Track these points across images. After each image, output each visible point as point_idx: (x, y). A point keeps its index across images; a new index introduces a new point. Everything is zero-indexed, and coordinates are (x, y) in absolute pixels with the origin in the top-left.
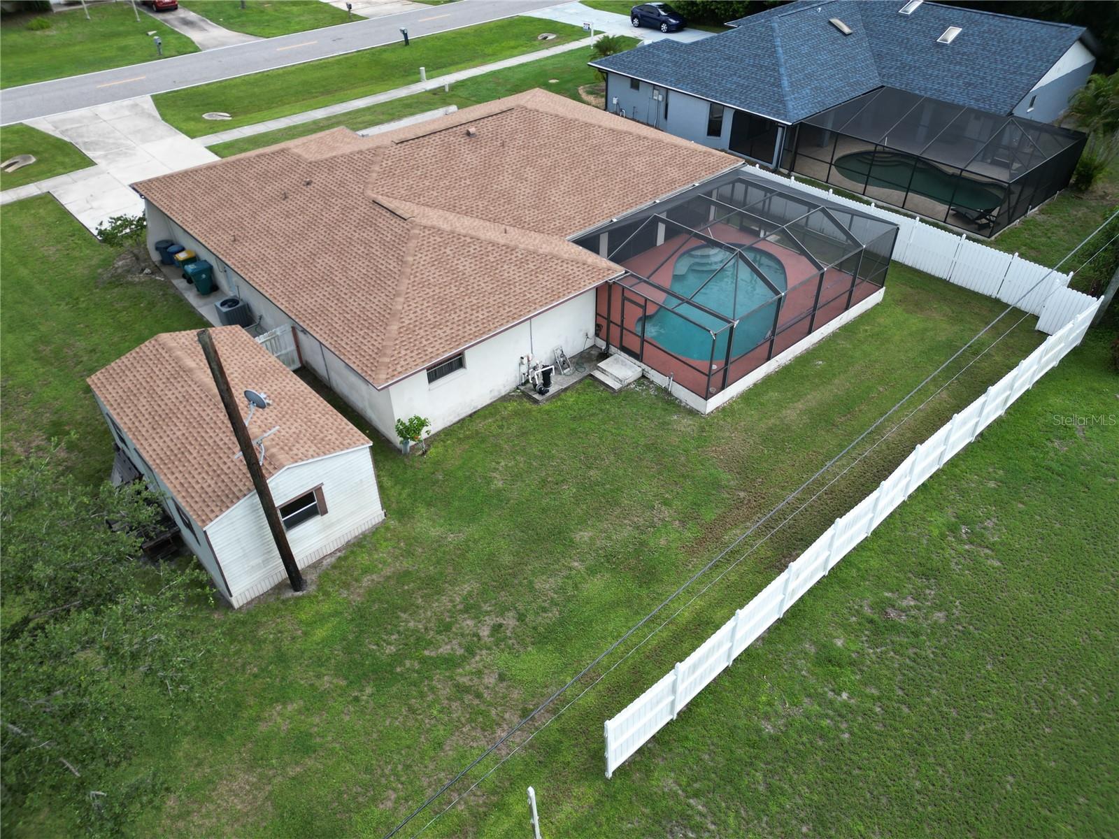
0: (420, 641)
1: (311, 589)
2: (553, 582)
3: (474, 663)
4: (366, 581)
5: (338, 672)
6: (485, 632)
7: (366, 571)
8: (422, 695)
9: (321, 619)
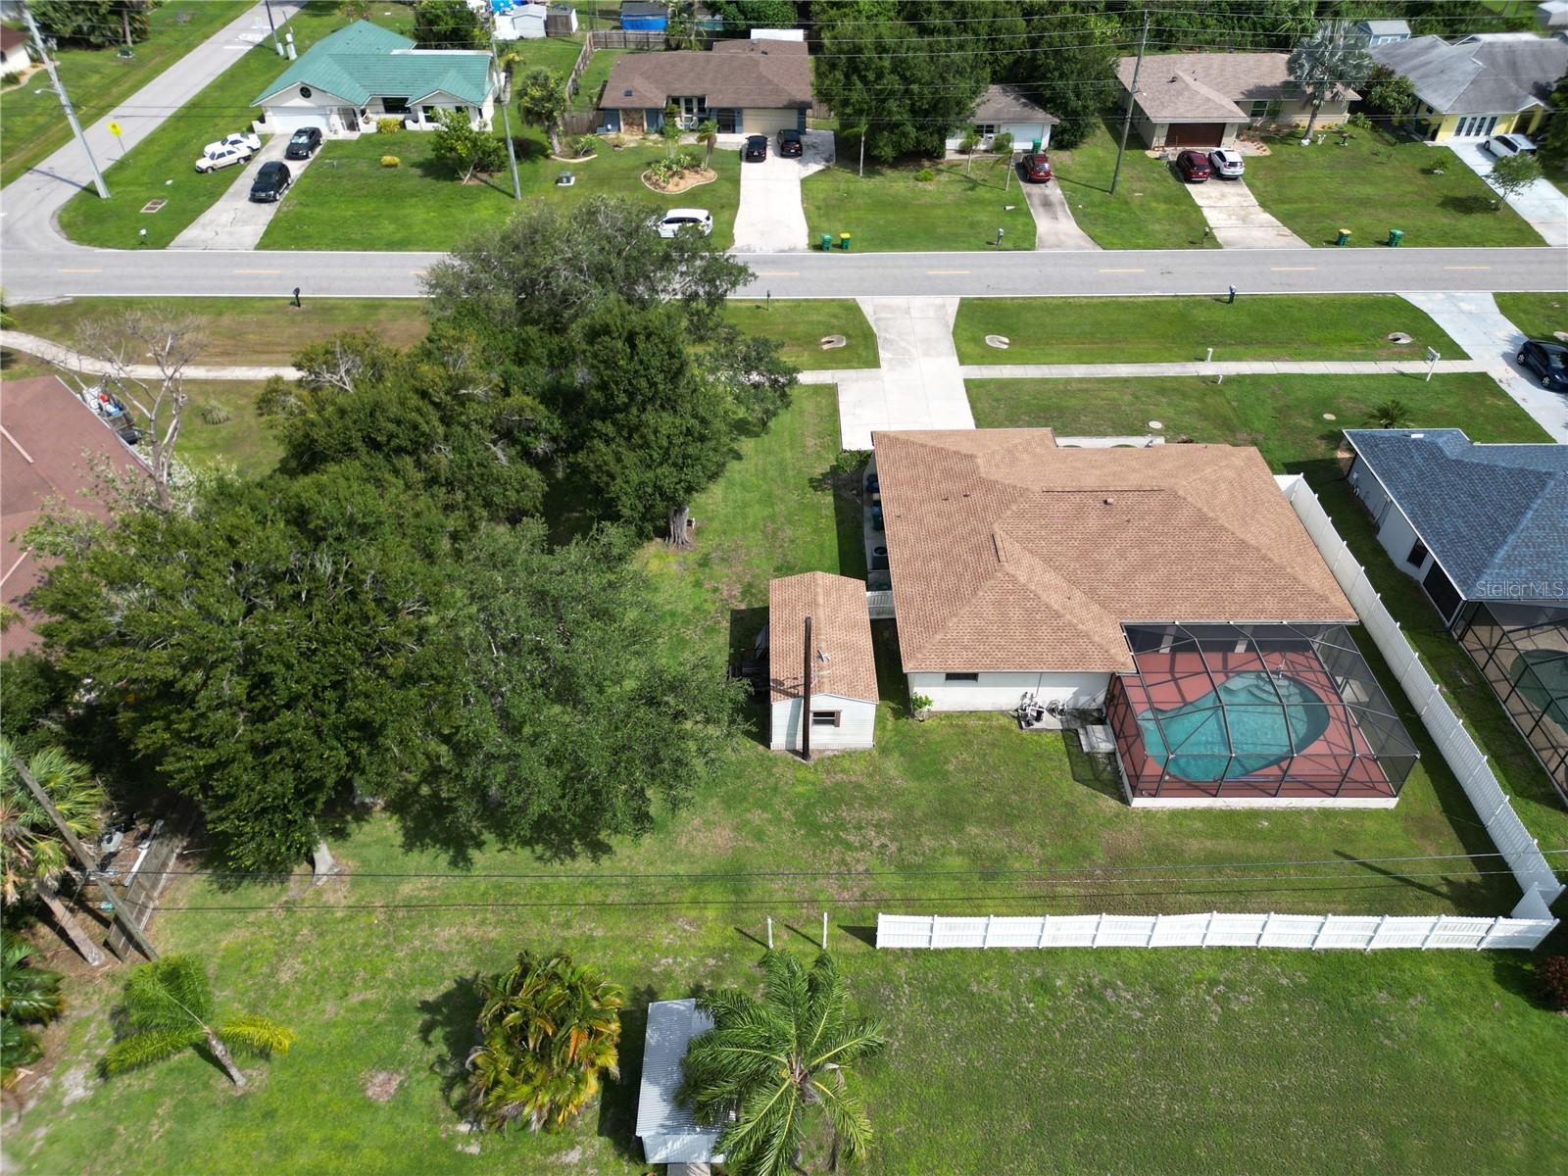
0: (842, 825)
1: (811, 763)
2: (933, 844)
3: (860, 855)
4: (839, 777)
5: (795, 814)
6: (877, 843)
7: (843, 771)
8: (824, 852)
9: (805, 782)
